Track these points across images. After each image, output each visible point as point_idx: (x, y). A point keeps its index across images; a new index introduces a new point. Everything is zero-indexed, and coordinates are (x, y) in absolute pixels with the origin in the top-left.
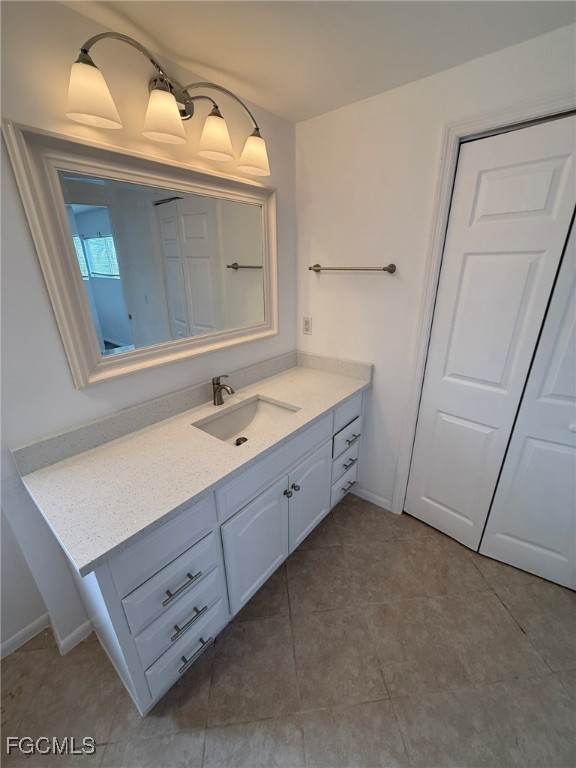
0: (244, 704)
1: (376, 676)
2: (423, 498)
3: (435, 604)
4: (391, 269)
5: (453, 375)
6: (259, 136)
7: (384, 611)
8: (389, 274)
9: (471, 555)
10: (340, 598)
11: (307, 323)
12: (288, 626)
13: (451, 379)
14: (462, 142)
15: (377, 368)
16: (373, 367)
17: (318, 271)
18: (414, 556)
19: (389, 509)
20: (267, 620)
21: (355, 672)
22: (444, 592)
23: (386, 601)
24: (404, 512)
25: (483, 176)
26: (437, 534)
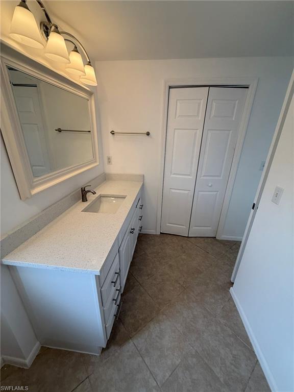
0: (140, 321)
1: (178, 285)
2: (168, 224)
3: (184, 257)
4: (148, 134)
5: (174, 174)
6: (91, 65)
7: (171, 266)
8: (147, 136)
9: (186, 238)
10: (155, 269)
11: (109, 159)
12: (141, 288)
13: (174, 176)
14: (170, 87)
15: (145, 176)
16: (144, 176)
17: (113, 134)
18: (171, 245)
19: (155, 234)
20: (132, 291)
21: (172, 288)
22: (184, 252)
23: (170, 263)
24: (161, 233)
25: (178, 101)
26: (174, 236)
